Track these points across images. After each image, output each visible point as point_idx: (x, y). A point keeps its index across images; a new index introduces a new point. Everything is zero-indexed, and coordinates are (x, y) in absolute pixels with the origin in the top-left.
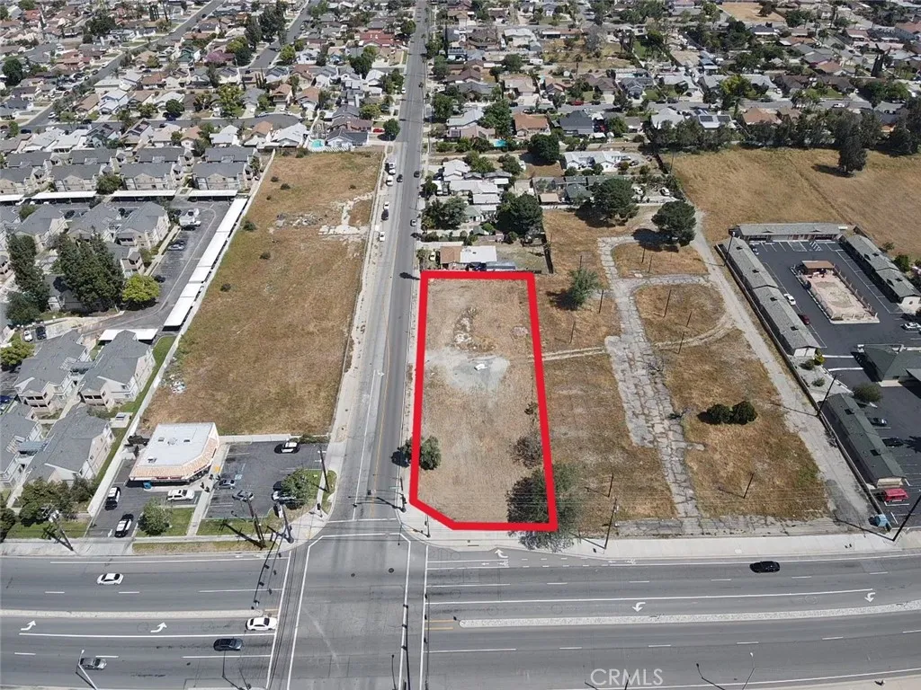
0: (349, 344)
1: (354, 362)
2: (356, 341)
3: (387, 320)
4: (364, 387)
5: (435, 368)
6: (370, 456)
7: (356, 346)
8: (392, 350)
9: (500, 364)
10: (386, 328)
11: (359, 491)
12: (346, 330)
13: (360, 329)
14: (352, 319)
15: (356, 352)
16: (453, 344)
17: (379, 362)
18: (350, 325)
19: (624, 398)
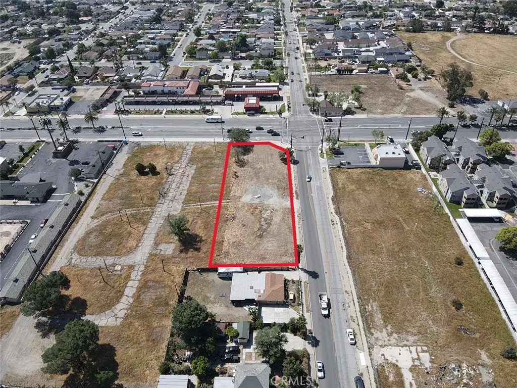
0: (338, 212)
1: (331, 202)
2: (334, 214)
3: (318, 230)
4: (320, 189)
5: (283, 198)
6: (309, 163)
7: (333, 211)
8: (310, 209)
9: (247, 199)
10: (318, 223)
11: (310, 154)
12: (345, 224)
13: (335, 222)
14: (343, 231)
15: (332, 208)
16: (273, 211)
17: (316, 202)
18: (343, 227)
19: (189, 182)
